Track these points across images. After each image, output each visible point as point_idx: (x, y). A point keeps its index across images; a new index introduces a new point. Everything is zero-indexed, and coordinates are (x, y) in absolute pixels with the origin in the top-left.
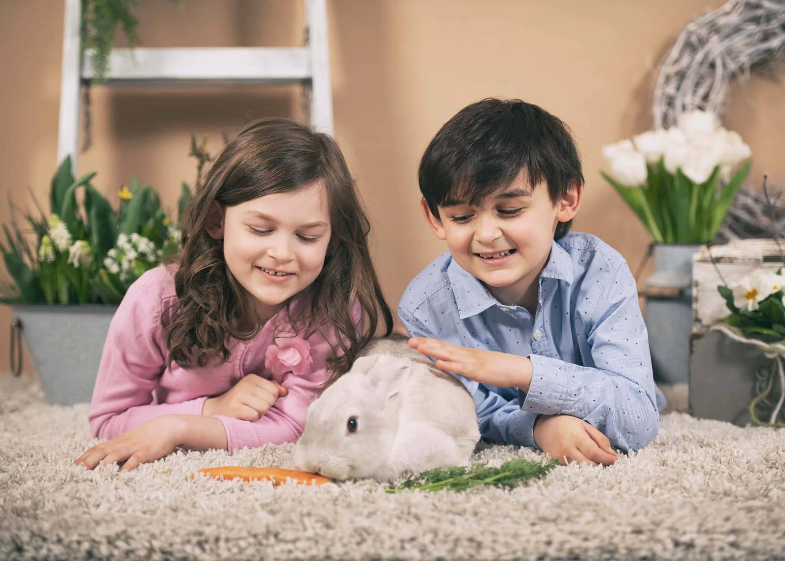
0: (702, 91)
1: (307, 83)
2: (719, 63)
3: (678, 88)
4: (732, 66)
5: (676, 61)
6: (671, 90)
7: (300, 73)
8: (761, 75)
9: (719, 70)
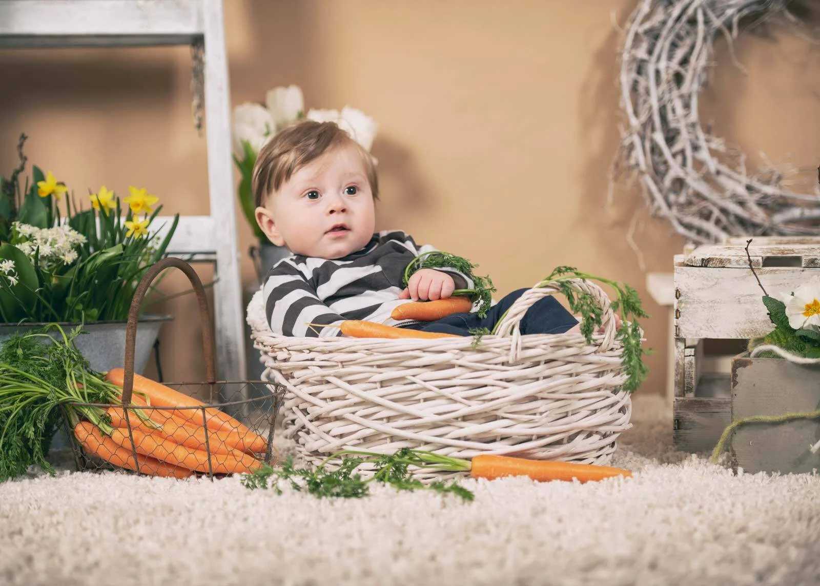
0: (680, 54)
1: (197, 41)
2: (700, 18)
3: (650, 52)
4: (717, 23)
5: (648, 17)
6: (641, 53)
7: (190, 29)
8: (753, 31)
9: (701, 27)
